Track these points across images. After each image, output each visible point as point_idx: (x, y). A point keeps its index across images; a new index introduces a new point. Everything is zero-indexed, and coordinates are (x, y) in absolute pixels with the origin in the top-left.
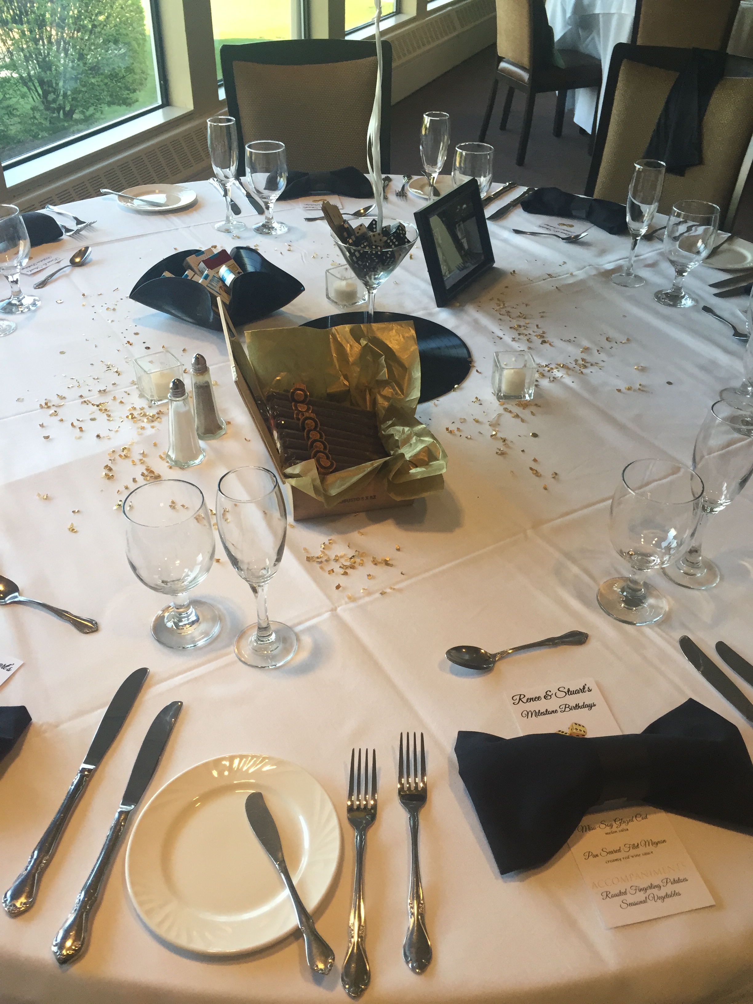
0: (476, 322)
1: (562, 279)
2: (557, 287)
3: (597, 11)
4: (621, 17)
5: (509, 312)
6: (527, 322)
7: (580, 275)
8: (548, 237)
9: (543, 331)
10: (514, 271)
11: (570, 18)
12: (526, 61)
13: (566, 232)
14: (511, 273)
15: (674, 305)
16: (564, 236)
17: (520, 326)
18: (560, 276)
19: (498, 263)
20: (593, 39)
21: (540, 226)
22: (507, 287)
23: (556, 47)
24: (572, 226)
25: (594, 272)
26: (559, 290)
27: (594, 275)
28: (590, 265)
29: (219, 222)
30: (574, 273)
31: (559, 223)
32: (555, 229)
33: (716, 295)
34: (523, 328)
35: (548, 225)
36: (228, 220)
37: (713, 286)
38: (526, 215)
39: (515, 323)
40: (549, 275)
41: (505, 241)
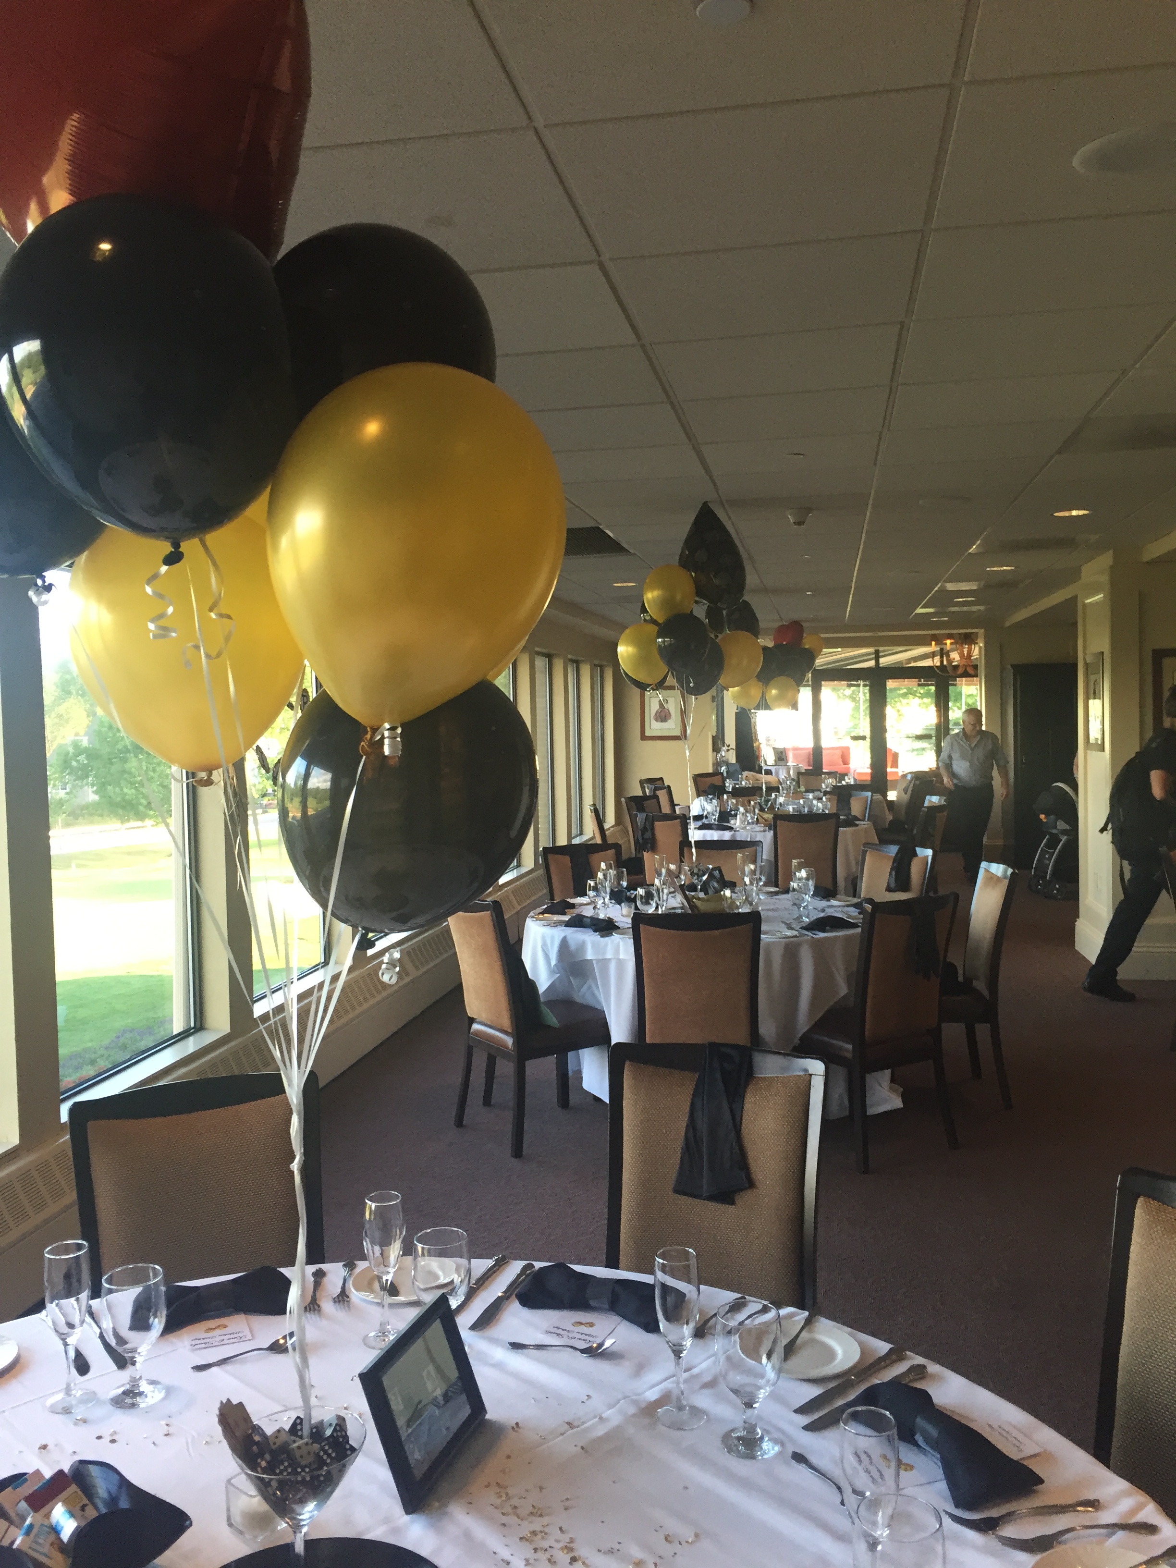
0: (467, 1535)
1: (588, 1428)
2: (582, 1448)
3: (589, 956)
4: (620, 963)
5: (515, 1507)
6: (545, 1523)
7: (614, 1417)
8: (559, 1351)
9: (571, 1538)
10: (517, 1424)
11: (555, 965)
12: (506, 1023)
13: (583, 1337)
14: (513, 1428)
15: (753, 1457)
16: (583, 1345)
17: (534, 1533)
18: (584, 1423)
19: (492, 1413)
20: (590, 987)
21: (548, 1332)
22: (509, 1457)
23: (542, 999)
24: (591, 1325)
25: (632, 1410)
26: (586, 1452)
27: (634, 1415)
28: (624, 1398)
29: (54, 1393)
30: (604, 1415)
31: (573, 1321)
32: (569, 1334)
33: (807, 1428)
34: (539, 1536)
35: (558, 1328)
36: (68, 1391)
37: (801, 1410)
38: (526, 1314)
39: (526, 1528)
40: (568, 1423)
41: (499, 1366)
